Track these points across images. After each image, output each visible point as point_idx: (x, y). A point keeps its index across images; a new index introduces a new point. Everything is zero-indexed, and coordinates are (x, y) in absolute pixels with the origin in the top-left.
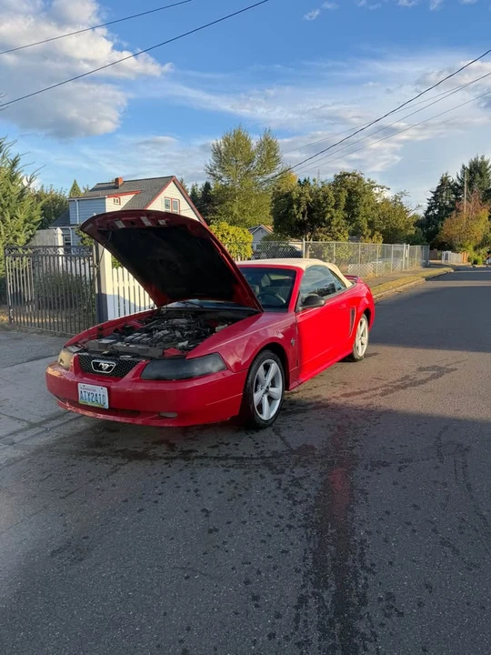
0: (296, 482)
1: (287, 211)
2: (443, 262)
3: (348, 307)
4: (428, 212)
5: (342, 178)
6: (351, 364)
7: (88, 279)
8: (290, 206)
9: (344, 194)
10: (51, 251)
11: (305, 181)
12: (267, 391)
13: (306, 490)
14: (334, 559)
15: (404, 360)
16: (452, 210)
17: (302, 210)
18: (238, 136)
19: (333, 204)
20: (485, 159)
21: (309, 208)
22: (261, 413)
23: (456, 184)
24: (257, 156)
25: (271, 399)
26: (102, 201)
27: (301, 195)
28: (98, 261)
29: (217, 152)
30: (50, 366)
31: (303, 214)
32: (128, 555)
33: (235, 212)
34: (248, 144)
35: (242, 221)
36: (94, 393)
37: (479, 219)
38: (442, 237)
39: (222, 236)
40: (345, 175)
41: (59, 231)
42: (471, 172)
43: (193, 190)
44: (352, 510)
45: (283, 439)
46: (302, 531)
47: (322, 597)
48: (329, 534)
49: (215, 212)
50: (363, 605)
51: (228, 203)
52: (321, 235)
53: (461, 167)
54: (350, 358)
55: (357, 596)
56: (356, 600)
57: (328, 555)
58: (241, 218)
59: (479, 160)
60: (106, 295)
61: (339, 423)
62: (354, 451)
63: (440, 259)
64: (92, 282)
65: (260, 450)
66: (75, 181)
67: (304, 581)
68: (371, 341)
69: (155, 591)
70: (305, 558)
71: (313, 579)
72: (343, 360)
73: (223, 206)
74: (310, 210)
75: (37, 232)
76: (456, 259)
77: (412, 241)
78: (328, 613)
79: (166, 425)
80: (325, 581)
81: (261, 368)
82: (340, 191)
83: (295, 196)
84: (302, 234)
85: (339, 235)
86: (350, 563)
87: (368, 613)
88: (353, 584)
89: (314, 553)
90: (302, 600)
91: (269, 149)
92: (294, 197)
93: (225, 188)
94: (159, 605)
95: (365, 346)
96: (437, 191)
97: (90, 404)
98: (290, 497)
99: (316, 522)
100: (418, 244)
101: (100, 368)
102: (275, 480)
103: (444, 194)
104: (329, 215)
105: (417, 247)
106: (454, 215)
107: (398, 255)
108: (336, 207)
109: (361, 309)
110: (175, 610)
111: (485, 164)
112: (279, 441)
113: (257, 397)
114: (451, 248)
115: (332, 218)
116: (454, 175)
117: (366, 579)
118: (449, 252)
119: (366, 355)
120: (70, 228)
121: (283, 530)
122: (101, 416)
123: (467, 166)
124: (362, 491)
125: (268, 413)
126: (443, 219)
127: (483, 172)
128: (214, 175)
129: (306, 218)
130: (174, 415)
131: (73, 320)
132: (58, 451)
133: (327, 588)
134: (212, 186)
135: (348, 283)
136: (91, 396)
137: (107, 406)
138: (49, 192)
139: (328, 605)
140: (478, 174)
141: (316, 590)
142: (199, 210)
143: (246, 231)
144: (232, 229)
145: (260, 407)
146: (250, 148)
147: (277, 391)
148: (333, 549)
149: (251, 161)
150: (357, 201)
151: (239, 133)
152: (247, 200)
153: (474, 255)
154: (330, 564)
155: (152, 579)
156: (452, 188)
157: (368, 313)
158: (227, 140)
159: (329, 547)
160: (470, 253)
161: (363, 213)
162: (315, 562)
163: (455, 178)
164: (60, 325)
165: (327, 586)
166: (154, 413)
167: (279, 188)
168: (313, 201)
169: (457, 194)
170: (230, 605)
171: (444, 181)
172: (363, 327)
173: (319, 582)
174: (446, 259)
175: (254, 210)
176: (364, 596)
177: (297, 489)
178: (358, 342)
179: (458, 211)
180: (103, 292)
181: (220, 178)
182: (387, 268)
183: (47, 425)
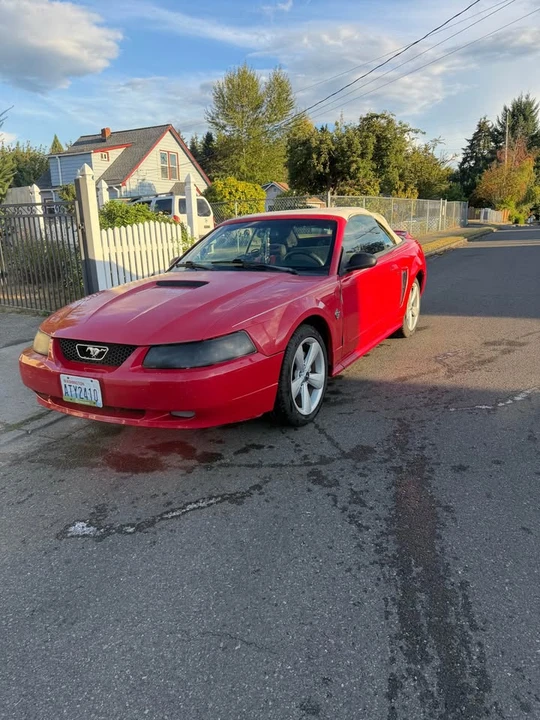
0: (357, 498)
1: (305, 162)
2: (482, 221)
3: (400, 270)
4: (463, 164)
5: (368, 121)
6: (400, 340)
7: (72, 247)
8: (309, 156)
9: (373, 140)
10: (25, 211)
11: (322, 129)
12: (307, 379)
13: (371, 508)
14: (428, 615)
15: (463, 333)
16: (492, 160)
17: (322, 160)
18: (243, 75)
19: (360, 152)
20: (531, 99)
21: (331, 158)
22: (300, 406)
23: (496, 130)
24: (267, 99)
25: (311, 388)
26: (87, 157)
27: (321, 142)
28: (82, 220)
29: (220, 97)
30: (24, 353)
31: (324, 165)
32: (139, 613)
33: (243, 167)
34: (255, 85)
35: (251, 178)
36: (83, 388)
37: (522, 170)
38: (480, 192)
39: (230, 193)
40: (372, 117)
41: (36, 188)
42: (513, 115)
43: (193, 143)
44: (439, 537)
45: (330, 439)
46: (376, 570)
47: (423, 678)
48: (414, 574)
49: (219, 168)
50: (485, 691)
51: (234, 157)
52: (347, 188)
53: (502, 110)
54: (399, 334)
55: (473, 674)
56: (473, 682)
57: (419, 607)
58: (249, 174)
59: (524, 100)
60: (94, 261)
61: (399, 415)
62: (426, 453)
63: (478, 218)
64: (77, 250)
65: (303, 454)
66: (56, 137)
67: (392, 651)
68: (423, 311)
69: (179, 673)
70: (388, 614)
71: (405, 648)
72: (392, 336)
73: (228, 161)
74: (333, 160)
75: (10, 190)
76: (496, 217)
77: (449, 196)
78: (436, 705)
79: (179, 427)
80: (423, 650)
81: (300, 348)
82: (367, 137)
83: (314, 143)
84: (322, 190)
85: (368, 188)
86: (452, 620)
87: (496, 704)
88: (464, 654)
89: (400, 606)
90: (394, 684)
91: (280, 91)
92: (314, 145)
93: (229, 140)
94: (187, 696)
95: (416, 318)
96: (474, 139)
97: (77, 401)
98: (352, 519)
99: (394, 556)
100: (456, 200)
101: (88, 354)
102: (328, 495)
103: (481, 143)
104: (354, 166)
105: (455, 204)
106: (495, 166)
107: (434, 213)
108: (362, 155)
109: (414, 271)
110: (210, 705)
111: (529, 104)
112: (325, 441)
113: (295, 386)
114: (490, 205)
115: (358, 169)
116: (494, 120)
117: (480, 644)
118: (489, 210)
119: (418, 329)
120: (52, 190)
121: (349, 570)
122: (93, 417)
123: (510, 107)
124: (447, 509)
125: (309, 405)
126: (481, 171)
127: (527, 114)
128: (217, 124)
129: (327, 170)
130: (190, 414)
131: (57, 296)
132: (41, 461)
133: (428, 662)
134: (215, 138)
135: (398, 239)
136: (78, 392)
137: (100, 404)
138: (26, 150)
139: (434, 689)
140: (521, 118)
141: (412, 666)
142: (201, 166)
143: (259, 187)
144: (242, 185)
145: (299, 398)
146: (258, 90)
147: (319, 377)
148: (423, 597)
149: (258, 107)
150: (386, 149)
151: (245, 72)
152: (256, 152)
153: (516, 214)
154: (424, 621)
155: (174, 653)
156: (491, 134)
157: (420, 277)
158: (230, 81)
159: (418, 594)
160: (512, 210)
161: (394, 163)
162: (402, 619)
163: (495, 123)
164: (43, 302)
165: (427, 660)
166: (162, 412)
167: (295, 135)
168: (336, 149)
169: (496, 142)
170: (291, 693)
171: (482, 127)
172: (415, 295)
173: (414, 652)
174: (485, 218)
175: (264, 164)
176: (483, 673)
177: (358, 508)
178: (409, 314)
179: (499, 161)
180: (90, 257)
181: (224, 127)
182: (422, 228)
183: (28, 428)
